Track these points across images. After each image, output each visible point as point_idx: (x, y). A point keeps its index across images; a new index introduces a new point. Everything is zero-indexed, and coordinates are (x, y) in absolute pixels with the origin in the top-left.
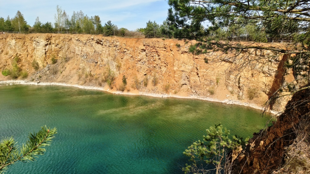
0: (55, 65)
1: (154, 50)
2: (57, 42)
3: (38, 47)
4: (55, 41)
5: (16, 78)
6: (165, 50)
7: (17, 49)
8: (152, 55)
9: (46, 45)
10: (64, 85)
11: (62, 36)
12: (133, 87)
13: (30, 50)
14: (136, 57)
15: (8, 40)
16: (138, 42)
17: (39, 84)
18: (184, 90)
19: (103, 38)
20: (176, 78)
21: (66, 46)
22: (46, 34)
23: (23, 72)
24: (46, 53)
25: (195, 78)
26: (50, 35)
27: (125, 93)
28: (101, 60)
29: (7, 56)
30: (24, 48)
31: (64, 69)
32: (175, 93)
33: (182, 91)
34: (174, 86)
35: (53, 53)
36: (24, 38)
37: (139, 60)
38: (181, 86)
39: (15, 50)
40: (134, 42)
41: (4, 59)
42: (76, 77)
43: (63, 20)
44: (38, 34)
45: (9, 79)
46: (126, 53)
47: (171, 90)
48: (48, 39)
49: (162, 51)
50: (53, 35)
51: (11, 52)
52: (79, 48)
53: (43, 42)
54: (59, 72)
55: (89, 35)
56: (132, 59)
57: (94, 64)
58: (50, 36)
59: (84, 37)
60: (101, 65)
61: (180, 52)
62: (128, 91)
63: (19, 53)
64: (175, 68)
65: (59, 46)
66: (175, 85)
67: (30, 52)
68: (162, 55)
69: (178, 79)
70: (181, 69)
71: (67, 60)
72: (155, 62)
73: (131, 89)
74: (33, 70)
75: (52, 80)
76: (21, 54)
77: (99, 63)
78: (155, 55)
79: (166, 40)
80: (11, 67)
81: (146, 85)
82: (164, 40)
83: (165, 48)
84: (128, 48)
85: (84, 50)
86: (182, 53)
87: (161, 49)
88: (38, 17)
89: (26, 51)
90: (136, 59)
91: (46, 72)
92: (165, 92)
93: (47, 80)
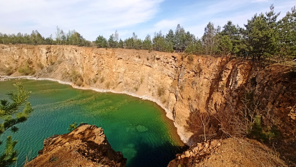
0: (52, 66)
1: (101, 57)
2: (55, 50)
3: (43, 54)
4: (53, 50)
5: (27, 74)
6: (108, 56)
7: (29, 55)
8: (100, 60)
9: (47, 53)
10: (53, 80)
11: (59, 46)
12: (86, 83)
13: (38, 56)
14: (91, 62)
15: (23, 49)
16: (92, 51)
17: (38, 79)
18: (119, 87)
19: (78, 48)
20: (114, 78)
21: (61, 53)
22: (47, 45)
23: (33, 70)
24: (47, 58)
25: (126, 78)
26: (49, 46)
27: (81, 88)
28: (76, 63)
29: (23, 60)
30: (34, 55)
31: (57, 68)
32: (114, 88)
34: (113, 84)
35: (53, 58)
36: (34, 48)
37: (93, 64)
38: (119, 84)
39: (28, 56)
40: (90, 50)
41: (21, 62)
42: (60, 75)
44: (42, 45)
45: (23, 75)
46: (86, 59)
47: (111, 86)
48: (49, 49)
49: (106, 58)
50: (52, 46)
51: (25, 57)
52: (67, 54)
53: (45, 51)
54: (53, 71)
55: (71, 46)
56: (89, 63)
57: (72, 65)
58: (50, 46)
59: (69, 47)
60: (76, 67)
61: (117, 58)
62: (83, 86)
63: (31, 58)
64: (114, 70)
65: (56, 53)
66: (114, 83)
67: (38, 57)
68: (106, 60)
69: (116, 79)
70: (118, 71)
71: (60, 62)
72: (103, 65)
73: (85, 85)
74: (40, 69)
75: (47, 76)
76: (32, 58)
77: (75, 65)
78: (102, 60)
79: (108, 49)
80: (25, 67)
81: (95, 82)
82: (107, 49)
83: (108, 55)
84: (87, 55)
85: (70, 56)
86: (118, 59)
87: (105, 56)
89: (36, 56)
90: (91, 63)
91: (45, 71)
92: (106, 88)
93: (44, 76)
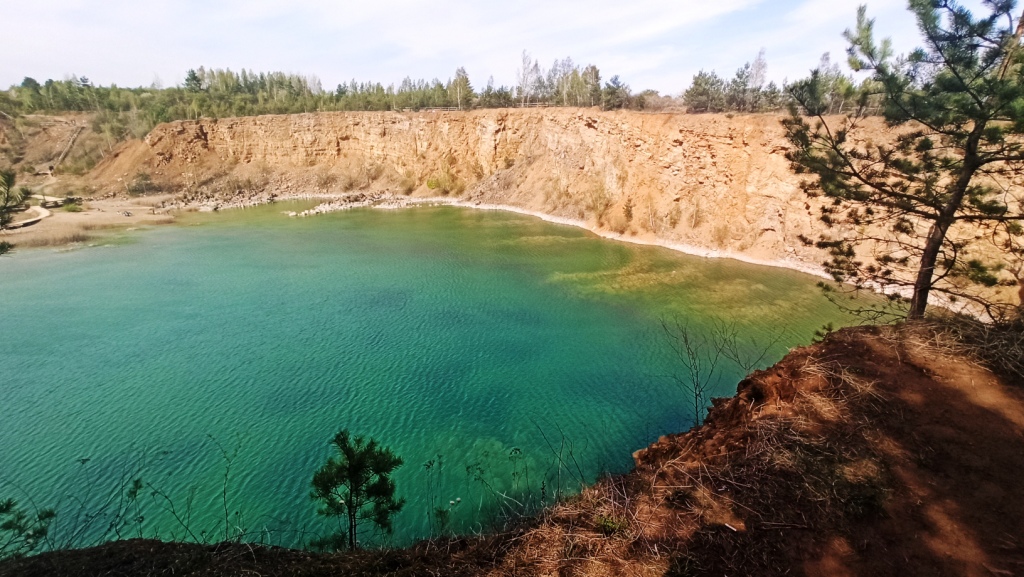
0: (508, 171)
1: (703, 143)
2: (516, 125)
3: (484, 137)
4: (513, 122)
5: (446, 193)
6: (731, 142)
7: (451, 140)
8: (697, 155)
9: (497, 132)
10: (518, 210)
11: (527, 112)
12: (644, 226)
13: (471, 141)
14: (661, 159)
15: (438, 124)
16: (668, 124)
17: (478, 207)
18: (764, 244)
19: (600, 114)
20: (748, 214)
21: (533, 133)
22: (499, 110)
23: (459, 182)
24: (495, 148)
25: (798, 217)
26: (503, 111)
27: (626, 238)
28: (591, 163)
29: (437, 154)
30: (462, 138)
31: (523, 178)
32: (742, 249)
33: (759, 246)
34: (740, 233)
35: (509, 146)
36: (463, 119)
37: (667, 165)
38: (761, 234)
39: (448, 141)
40: (660, 122)
41: (432, 158)
42: (541, 197)
43: (532, 78)
44: (485, 110)
45: (436, 195)
46: (639, 148)
47: (732, 241)
48: (502, 120)
49: (723, 146)
50: (511, 110)
51: (442, 147)
52: (553, 136)
53: (492, 126)
54: (514, 186)
55: (574, 109)
56: (651, 162)
57: (577, 170)
58: (505, 113)
59: (565, 113)
60: (589, 174)
61: (769, 148)
62: (634, 233)
63: (454, 147)
64: (750, 189)
65: (520, 133)
66: (743, 230)
67: (471, 145)
68: (720, 154)
69: (755, 217)
70: (766, 192)
71: (530, 160)
72: (703, 171)
73: (641, 231)
74: (474, 179)
75: (500, 201)
76: (457, 148)
77: (586, 169)
78: (704, 153)
79: (735, 118)
80: (441, 174)
81: (674, 223)
82: (730, 117)
83: (732, 139)
84: (646, 136)
85: (562, 140)
86: (774, 151)
87: (722, 140)
88: (492, 77)
89: (465, 143)
90: (661, 164)
91: (492, 183)
92: (716, 243)
93: (492, 200)
